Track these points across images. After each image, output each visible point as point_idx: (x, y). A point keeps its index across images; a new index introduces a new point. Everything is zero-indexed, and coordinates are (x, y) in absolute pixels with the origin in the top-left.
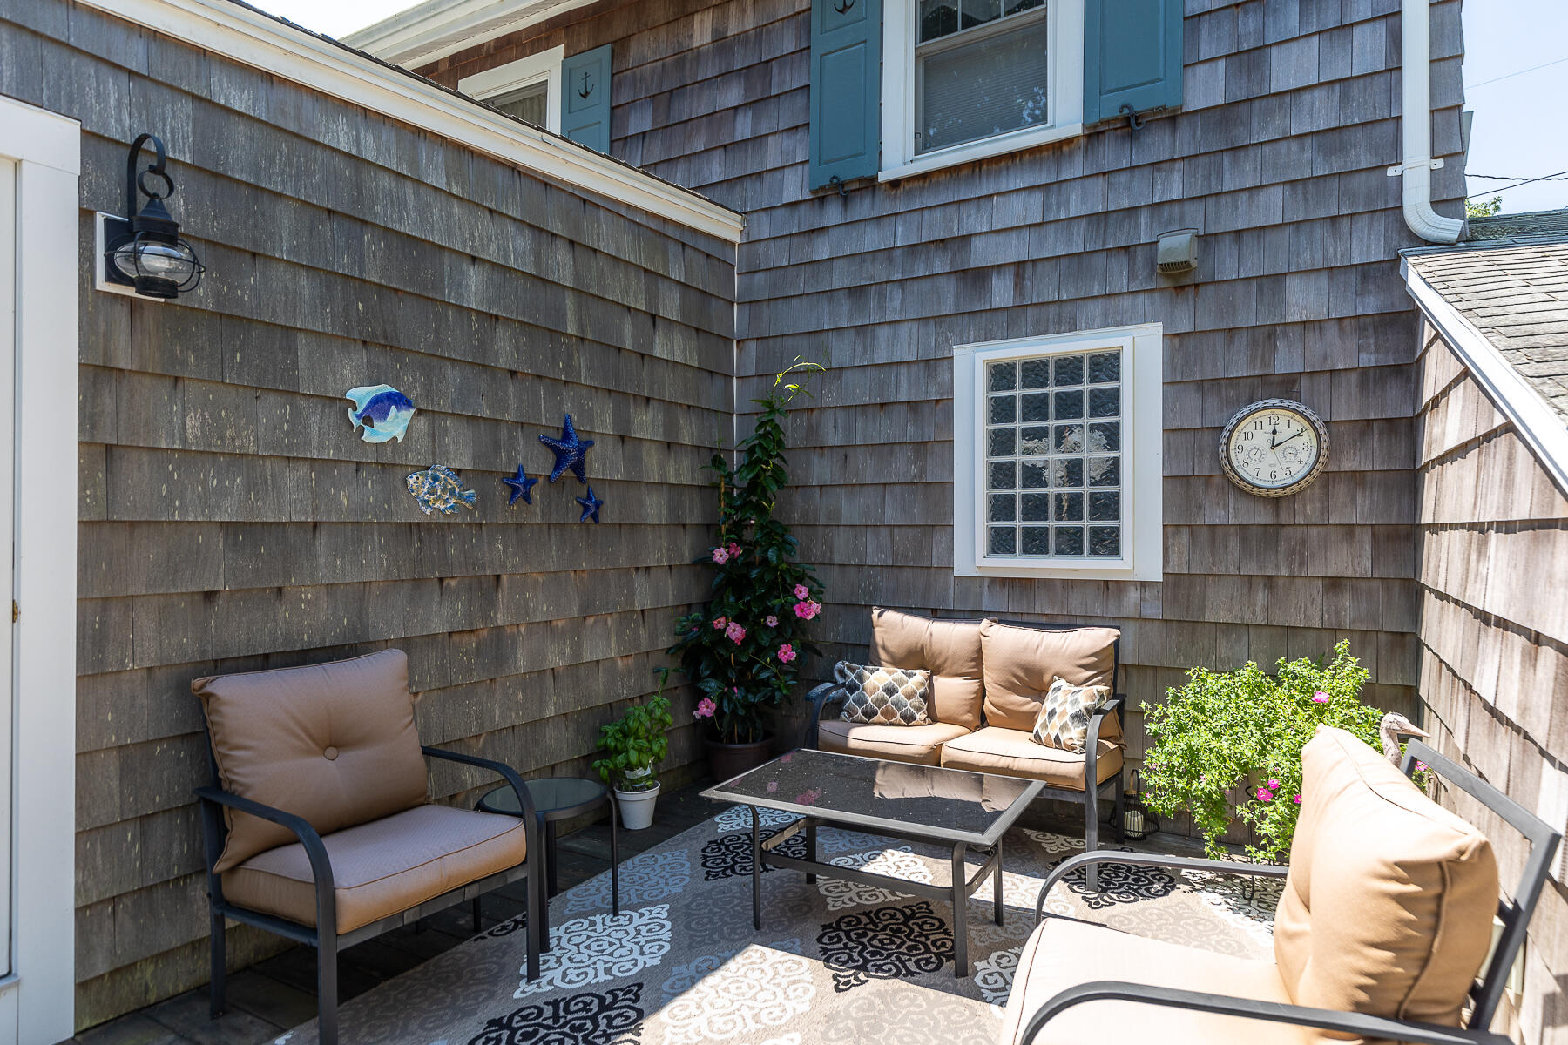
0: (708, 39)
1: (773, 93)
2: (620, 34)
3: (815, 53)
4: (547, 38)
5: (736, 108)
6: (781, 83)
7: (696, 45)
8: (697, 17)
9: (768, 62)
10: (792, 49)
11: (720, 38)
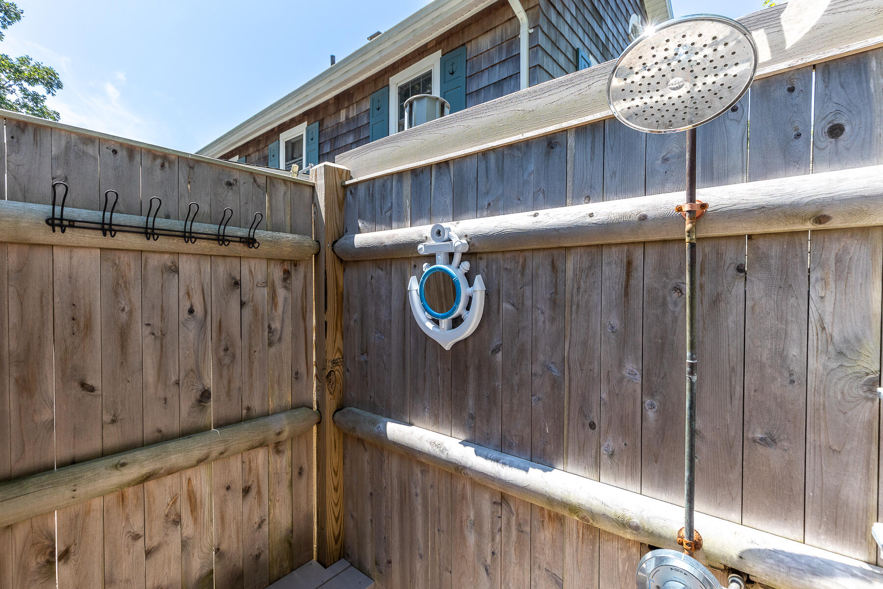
0: (344, 119)
1: (361, 138)
2: (321, 117)
3: (371, 124)
4: (303, 119)
5: (352, 144)
6: (363, 135)
7: (341, 121)
8: (342, 111)
9: (360, 127)
10: (366, 123)
11: (347, 118)
